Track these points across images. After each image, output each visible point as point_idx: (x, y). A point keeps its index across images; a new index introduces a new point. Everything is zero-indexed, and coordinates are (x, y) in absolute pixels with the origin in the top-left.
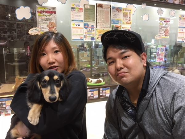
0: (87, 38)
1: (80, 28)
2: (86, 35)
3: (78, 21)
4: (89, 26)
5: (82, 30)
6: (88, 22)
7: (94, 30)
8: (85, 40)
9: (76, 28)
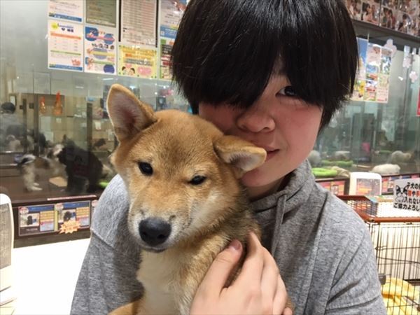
0: (94, 64)
1: (72, 37)
2: (91, 56)
3: (67, 18)
4: (100, 35)
5: (80, 43)
6: (98, 24)
7: (112, 47)
8: (86, 70)
9: (62, 36)
